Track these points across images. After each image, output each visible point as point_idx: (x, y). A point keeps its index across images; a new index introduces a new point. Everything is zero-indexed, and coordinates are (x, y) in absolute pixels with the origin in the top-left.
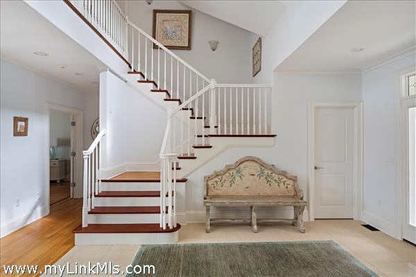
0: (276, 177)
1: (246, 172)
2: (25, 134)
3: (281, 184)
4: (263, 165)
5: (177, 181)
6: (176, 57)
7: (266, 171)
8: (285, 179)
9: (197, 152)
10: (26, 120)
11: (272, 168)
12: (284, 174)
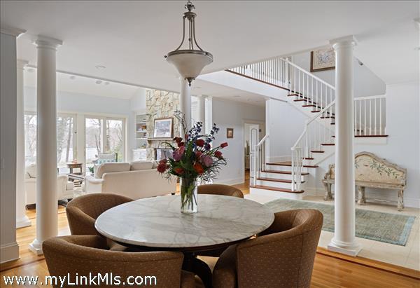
0: (387, 169)
1: (361, 163)
2: (232, 137)
3: (391, 175)
4: (375, 158)
5: (304, 166)
6: (315, 77)
7: (378, 164)
8: (394, 170)
9: (324, 148)
10: (232, 130)
11: (384, 161)
12: (394, 166)
